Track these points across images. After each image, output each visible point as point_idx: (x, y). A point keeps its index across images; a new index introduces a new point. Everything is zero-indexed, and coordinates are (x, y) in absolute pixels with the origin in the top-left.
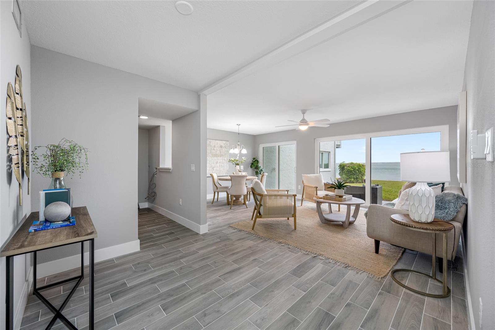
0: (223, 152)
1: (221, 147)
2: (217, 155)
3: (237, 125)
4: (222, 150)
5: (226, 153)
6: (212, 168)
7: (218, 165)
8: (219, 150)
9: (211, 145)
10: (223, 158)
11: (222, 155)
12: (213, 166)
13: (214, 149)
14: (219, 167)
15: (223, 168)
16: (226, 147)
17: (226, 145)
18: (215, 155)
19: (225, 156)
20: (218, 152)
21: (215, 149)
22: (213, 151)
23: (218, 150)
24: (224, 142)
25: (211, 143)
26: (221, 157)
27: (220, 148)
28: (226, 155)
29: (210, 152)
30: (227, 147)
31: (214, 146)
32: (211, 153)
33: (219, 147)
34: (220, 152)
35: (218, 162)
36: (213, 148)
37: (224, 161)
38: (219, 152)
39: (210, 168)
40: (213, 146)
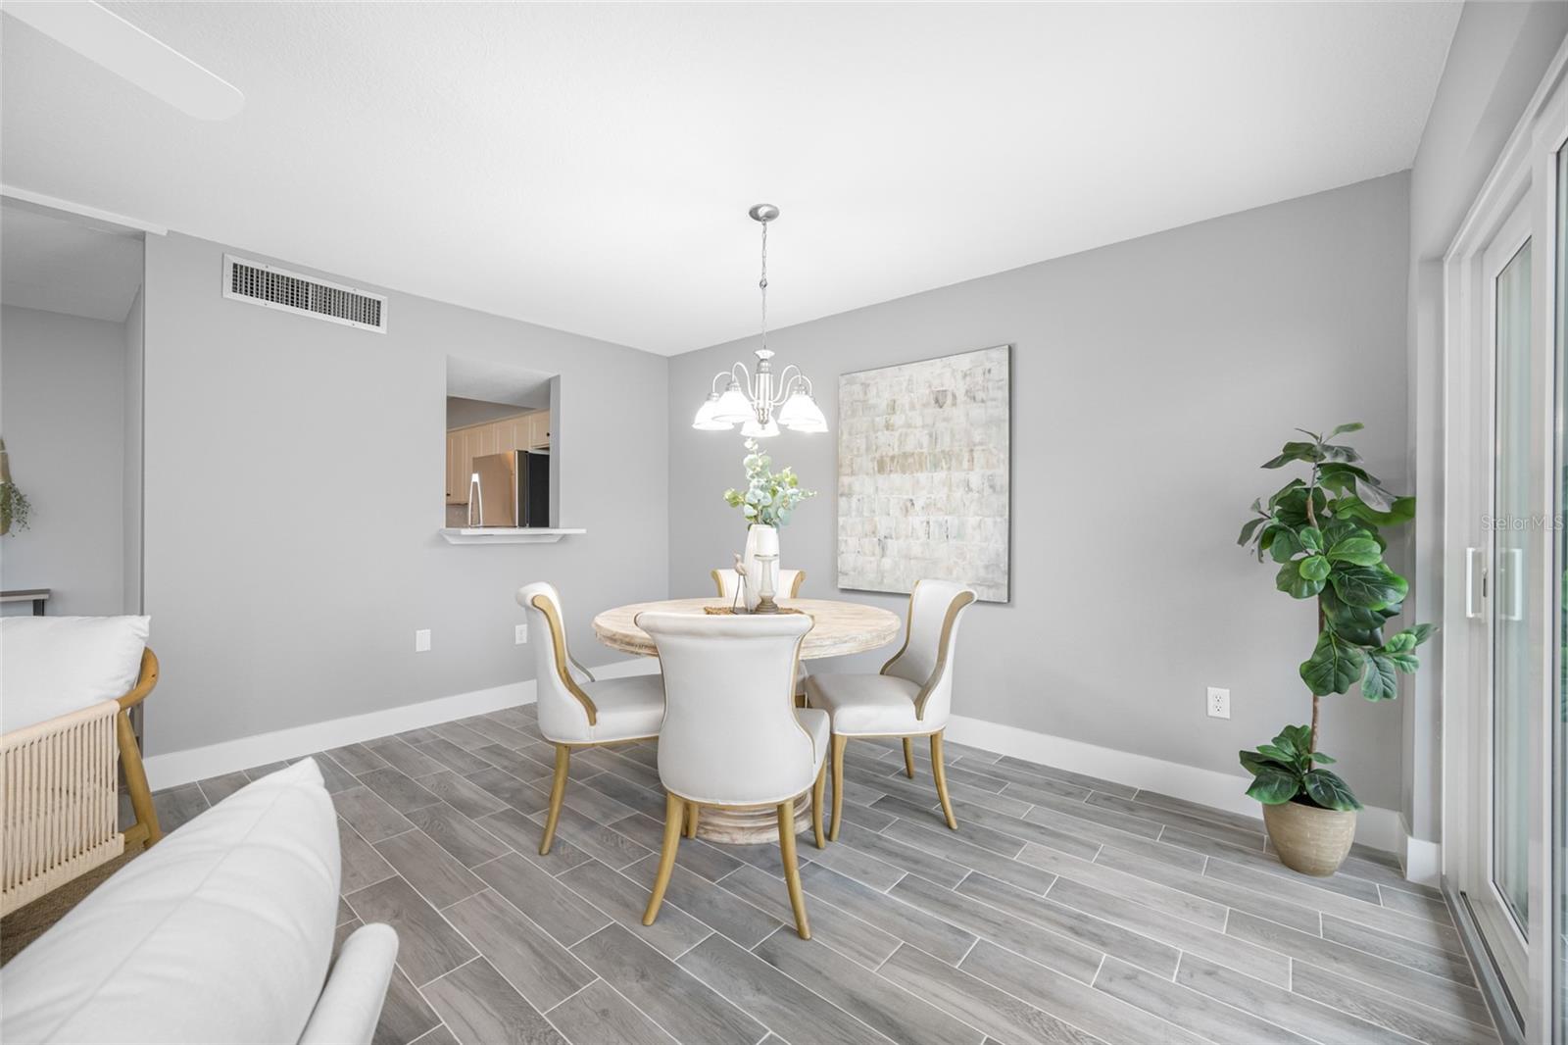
0: (953, 435)
1: (939, 403)
2: (905, 456)
3: (754, 214)
4: (946, 420)
5: (977, 439)
6: (876, 540)
7: (916, 520)
8: (923, 427)
9: (872, 402)
10: (958, 476)
11: (948, 455)
12: (882, 533)
13: (888, 427)
14: (921, 533)
15: (952, 542)
16: (980, 395)
17: (980, 379)
18: (893, 458)
19: (972, 460)
20: (917, 440)
21: (898, 419)
22: (883, 437)
23: (919, 422)
24: (964, 362)
25: (873, 391)
26: (936, 466)
27: (933, 410)
28: (976, 455)
29: (863, 447)
30: (985, 389)
31: (893, 408)
32: (868, 449)
33: (925, 405)
34: (934, 438)
35: (919, 504)
36: (880, 421)
37: (959, 493)
38: (925, 440)
39: (866, 540)
40: (883, 404)
